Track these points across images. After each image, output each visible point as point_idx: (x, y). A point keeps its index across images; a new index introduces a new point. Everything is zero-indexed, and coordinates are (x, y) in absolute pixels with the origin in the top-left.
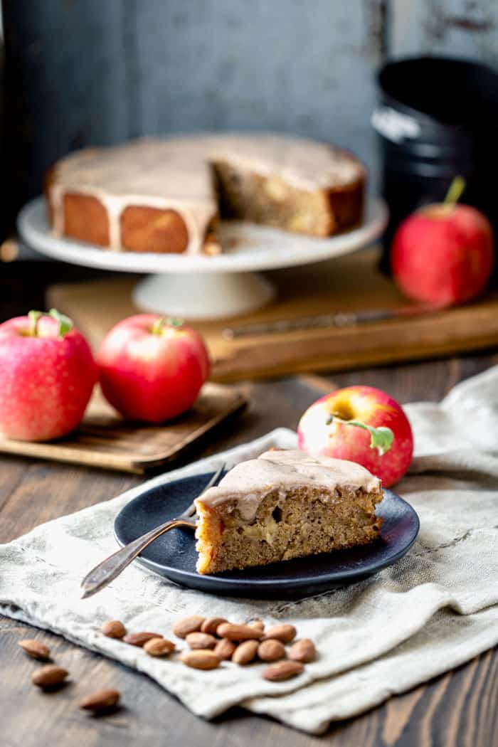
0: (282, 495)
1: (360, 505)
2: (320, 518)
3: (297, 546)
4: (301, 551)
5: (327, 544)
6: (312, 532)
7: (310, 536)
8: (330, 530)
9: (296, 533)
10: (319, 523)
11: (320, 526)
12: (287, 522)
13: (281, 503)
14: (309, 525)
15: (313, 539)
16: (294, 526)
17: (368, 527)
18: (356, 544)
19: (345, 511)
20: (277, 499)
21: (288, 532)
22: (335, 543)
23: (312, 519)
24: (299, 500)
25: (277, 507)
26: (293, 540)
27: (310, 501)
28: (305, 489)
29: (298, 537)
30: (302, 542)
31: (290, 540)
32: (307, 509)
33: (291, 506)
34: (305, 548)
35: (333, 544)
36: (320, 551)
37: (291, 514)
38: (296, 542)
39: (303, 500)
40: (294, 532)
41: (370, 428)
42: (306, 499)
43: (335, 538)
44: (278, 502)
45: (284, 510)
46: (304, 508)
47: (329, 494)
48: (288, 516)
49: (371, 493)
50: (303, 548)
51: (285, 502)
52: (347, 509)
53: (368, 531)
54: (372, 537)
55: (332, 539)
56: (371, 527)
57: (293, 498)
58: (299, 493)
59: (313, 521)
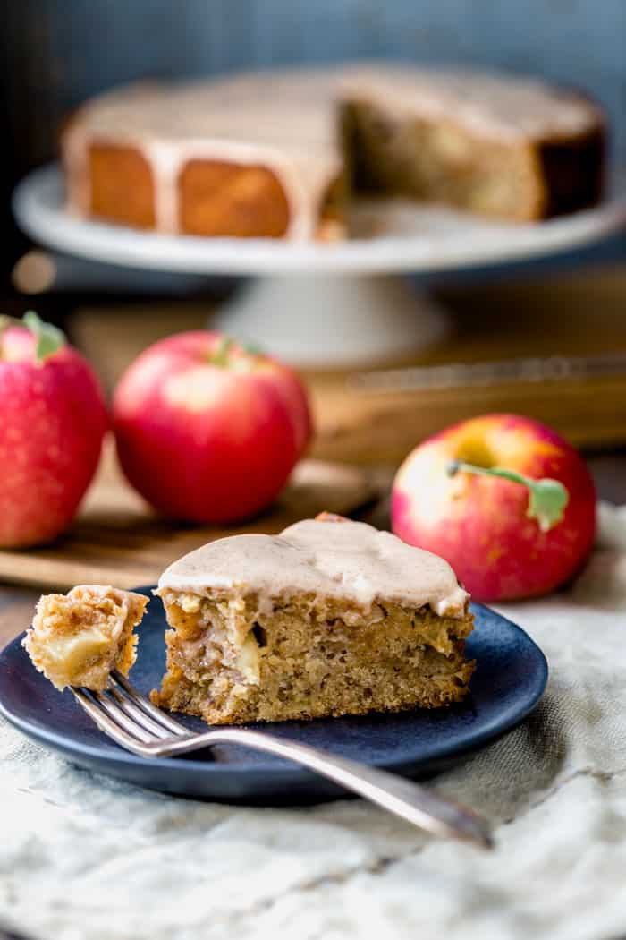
0: (265, 605)
1: (425, 636)
2: (344, 652)
3: (298, 700)
4: (305, 708)
5: (360, 700)
6: (328, 675)
7: (323, 684)
8: (364, 676)
9: (297, 675)
10: (342, 660)
11: (344, 666)
12: (276, 653)
13: (263, 616)
14: (322, 663)
15: (329, 689)
16: (290, 661)
17: (442, 677)
18: (417, 707)
19: (393, 644)
20: (255, 610)
21: (279, 672)
22: (373, 700)
23: (328, 652)
24: (299, 616)
25: (256, 624)
26: (291, 687)
27: (321, 617)
28: (312, 596)
29: (299, 684)
30: (308, 693)
31: (283, 685)
32: (318, 633)
33: (283, 623)
34: (313, 705)
35: (369, 700)
36: (342, 713)
37: (284, 639)
38: (295, 692)
39: (307, 617)
40: (291, 673)
41: (529, 481)
42: (314, 614)
43: (374, 690)
44: (257, 615)
45: (268, 631)
46: (311, 631)
47: (360, 610)
48: (279, 642)
49: (445, 618)
50: (309, 703)
51: (270, 615)
52: (397, 640)
53: (441, 685)
54: (450, 696)
55: (368, 692)
56: (448, 678)
57: (287, 610)
58: (299, 603)
59: (331, 656)
